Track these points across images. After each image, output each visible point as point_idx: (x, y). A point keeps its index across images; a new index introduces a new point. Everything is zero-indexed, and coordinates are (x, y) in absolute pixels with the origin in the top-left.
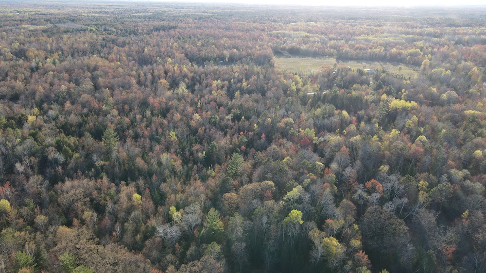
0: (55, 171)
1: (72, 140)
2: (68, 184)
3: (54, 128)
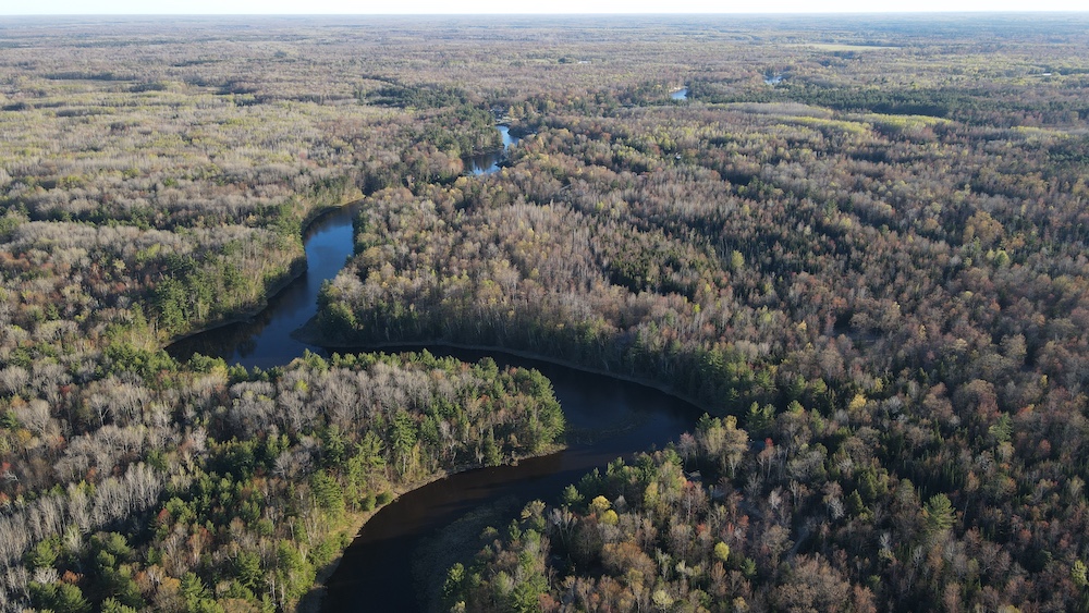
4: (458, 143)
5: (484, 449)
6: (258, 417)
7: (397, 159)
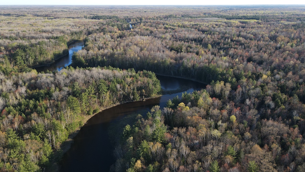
0: (266, 111)
1: (284, 97)
2: (270, 122)
3: (276, 86)
4: (117, 26)
5: (133, 94)
6: (47, 83)
7: (98, 28)
